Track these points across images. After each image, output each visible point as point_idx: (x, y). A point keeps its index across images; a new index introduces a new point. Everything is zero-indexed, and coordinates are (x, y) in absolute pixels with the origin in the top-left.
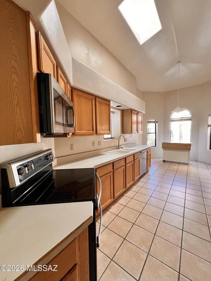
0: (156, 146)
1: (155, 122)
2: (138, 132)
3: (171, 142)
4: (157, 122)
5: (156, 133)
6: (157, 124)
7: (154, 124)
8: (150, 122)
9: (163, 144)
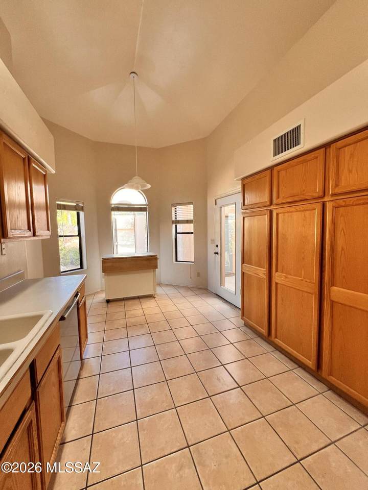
0: (82, 267)
1: (77, 208)
2: (34, 235)
3: (115, 256)
4: (82, 209)
5: (79, 235)
6: (82, 214)
7: (75, 213)
8: (65, 208)
9: (105, 261)
